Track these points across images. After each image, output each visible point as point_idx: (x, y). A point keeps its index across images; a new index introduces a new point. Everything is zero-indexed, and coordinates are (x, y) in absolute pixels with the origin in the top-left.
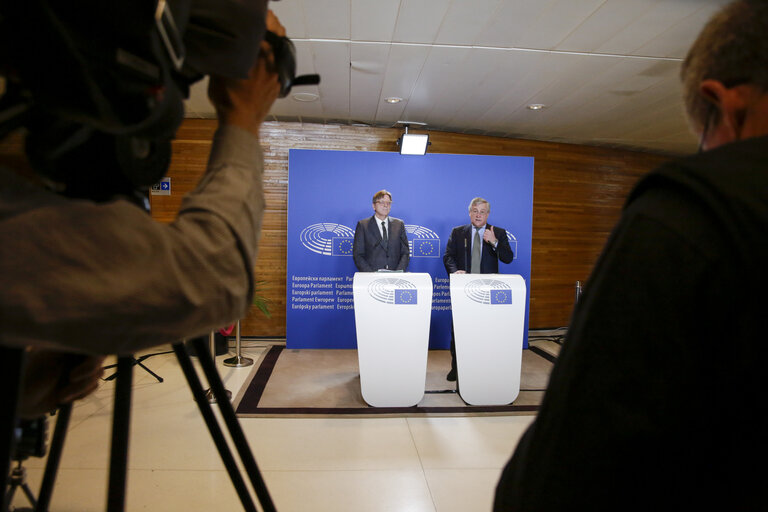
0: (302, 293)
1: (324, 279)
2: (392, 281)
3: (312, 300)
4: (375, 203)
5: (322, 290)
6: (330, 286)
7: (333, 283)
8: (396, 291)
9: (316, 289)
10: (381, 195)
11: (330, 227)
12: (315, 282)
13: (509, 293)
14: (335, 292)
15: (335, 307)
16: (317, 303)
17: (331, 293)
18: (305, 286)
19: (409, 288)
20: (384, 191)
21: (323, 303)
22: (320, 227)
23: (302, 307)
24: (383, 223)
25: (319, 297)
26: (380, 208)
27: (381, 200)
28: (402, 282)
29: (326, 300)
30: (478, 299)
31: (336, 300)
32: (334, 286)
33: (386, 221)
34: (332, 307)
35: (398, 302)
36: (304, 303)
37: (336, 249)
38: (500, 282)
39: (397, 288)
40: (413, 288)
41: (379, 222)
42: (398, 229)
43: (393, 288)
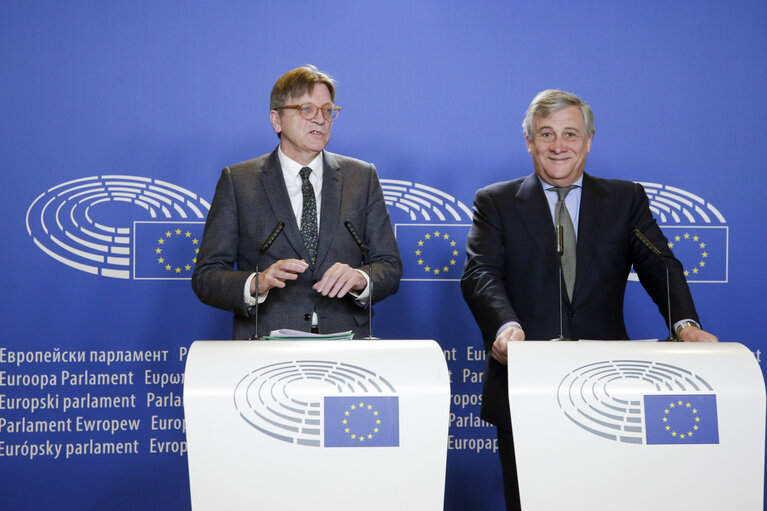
0: (32, 404)
1: (107, 357)
2: (315, 369)
3: (64, 425)
4: (280, 109)
5: (99, 391)
6: (127, 378)
7: (138, 368)
8: (327, 400)
9: (81, 391)
10: (303, 82)
11: (125, 188)
12: (76, 368)
13: (708, 405)
14: (140, 400)
15: (144, 446)
16: (84, 437)
17: (129, 401)
18: (42, 381)
19: (373, 392)
20: (311, 69)
21: (101, 436)
22: (90, 188)
23: (31, 451)
24: (305, 173)
25: (89, 414)
26: (298, 126)
27: (304, 100)
28: (349, 371)
29: (113, 426)
30: (601, 425)
31: (146, 424)
32: (139, 377)
33: (316, 165)
34: (132, 447)
35: (335, 438)
36: (38, 438)
37: (143, 257)
38: (677, 371)
39: (333, 392)
40: (386, 392)
41: (290, 169)
42: (356, 191)
43: (318, 391)
